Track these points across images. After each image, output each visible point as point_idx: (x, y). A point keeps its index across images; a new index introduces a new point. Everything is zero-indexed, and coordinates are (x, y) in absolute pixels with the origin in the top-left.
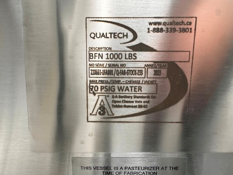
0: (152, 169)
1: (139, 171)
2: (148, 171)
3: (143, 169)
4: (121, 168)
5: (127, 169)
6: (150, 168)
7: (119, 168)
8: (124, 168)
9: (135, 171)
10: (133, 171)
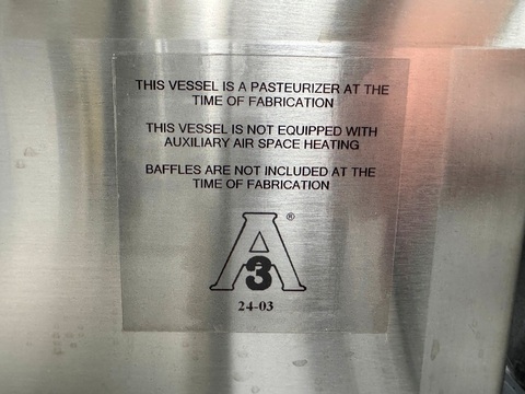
0: (321, 89)
1: (287, 96)
2: (311, 95)
3: (297, 89)
4: (243, 85)
5: (256, 90)
6: (316, 87)
7: (236, 87)
8: (248, 86)
9: (277, 94)
10: (273, 95)
